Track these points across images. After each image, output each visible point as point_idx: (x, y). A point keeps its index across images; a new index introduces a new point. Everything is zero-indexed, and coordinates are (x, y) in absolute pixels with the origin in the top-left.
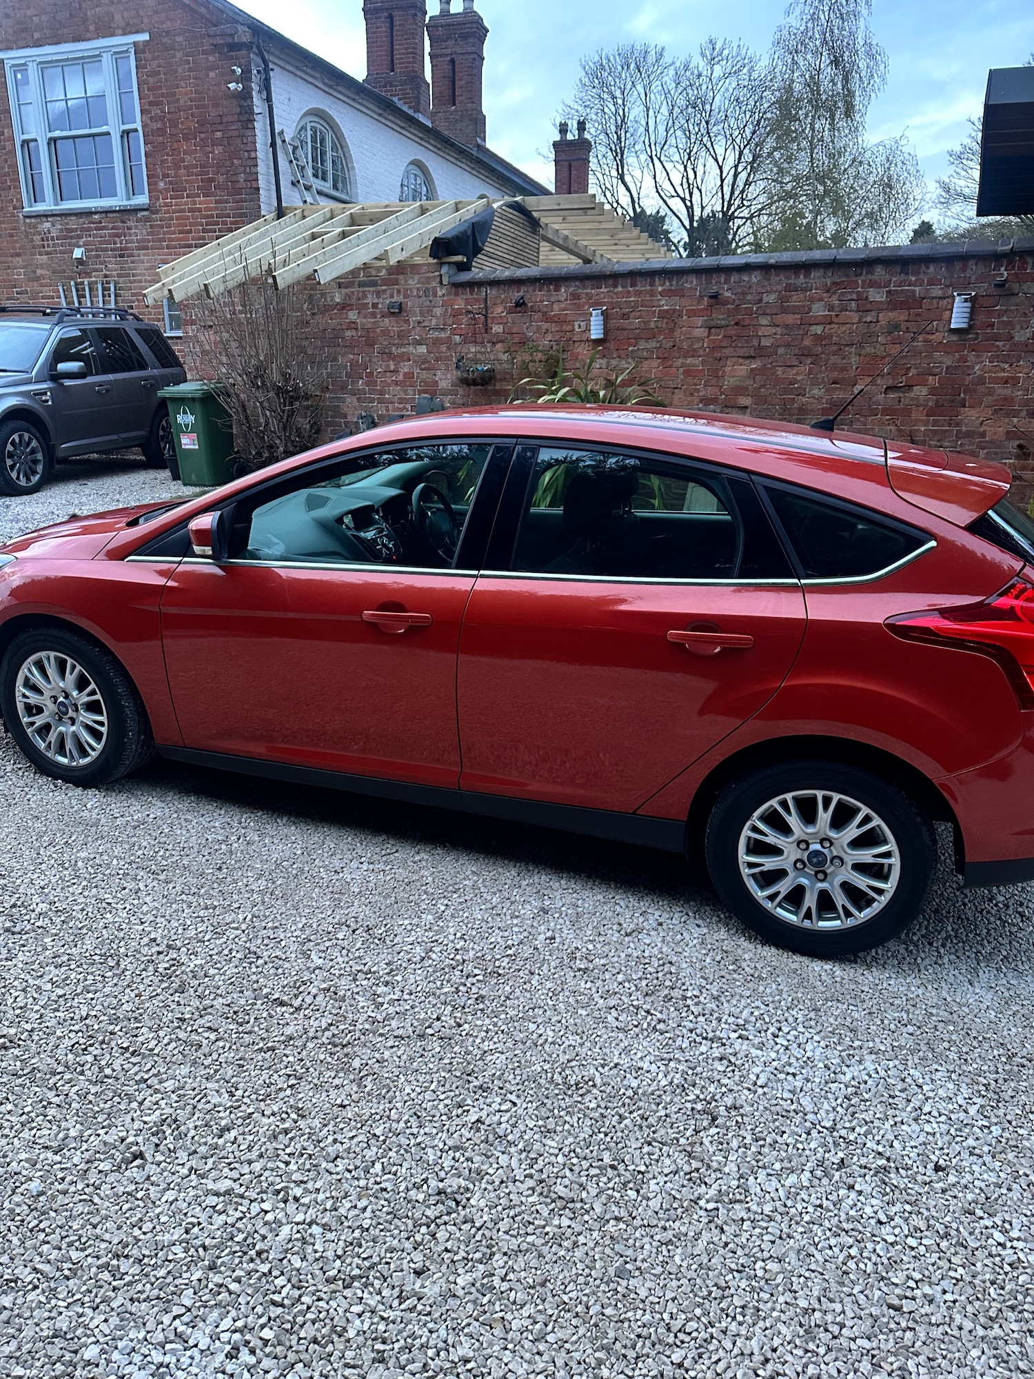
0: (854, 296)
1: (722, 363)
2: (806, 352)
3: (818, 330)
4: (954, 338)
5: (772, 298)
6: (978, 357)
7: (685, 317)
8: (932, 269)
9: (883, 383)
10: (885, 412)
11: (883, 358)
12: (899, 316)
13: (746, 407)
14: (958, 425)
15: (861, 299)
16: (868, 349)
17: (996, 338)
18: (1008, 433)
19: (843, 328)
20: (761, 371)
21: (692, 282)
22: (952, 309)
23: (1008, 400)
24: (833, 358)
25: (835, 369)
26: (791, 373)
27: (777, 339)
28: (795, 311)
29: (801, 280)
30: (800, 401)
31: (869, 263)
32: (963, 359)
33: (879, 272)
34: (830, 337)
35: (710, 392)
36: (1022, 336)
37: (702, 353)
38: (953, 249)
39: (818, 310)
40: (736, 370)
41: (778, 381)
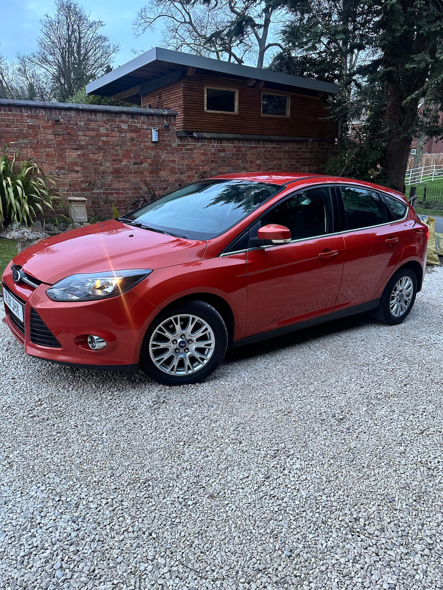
0: (116, 126)
1: (64, 151)
2: (100, 148)
3: (104, 139)
4: (154, 145)
5: (82, 124)
6: (162, 152)
7: (41, 129)
8: (142, 118)
9: (133, 161)
10: (135, 173)
11: (131, 151)
12: (134, 135)
13: (78, 171)
14: (160, 177)
15: (118, 127)
16: (125, 148)
17: (166, 145)
18: (175, 180)
19: (114, 138)
20: (83, 155)
21: (42, 113)
22: (151, 134)
23: (174, 168)
24: (112, 151)
25: (113, 155)
26: (96, 157)
27: (87, 142)
28: (93, 130)
29: (93, 117)
30: (102, 168)
31: (120, 113)
32: (158, 153)
33: (124, 117)
34: (109, 142)
35: (60, 164)
36: (174, 145)
37: (53, 146)
38: (148, 111)
39: (102, 130)
40: (71, 155)
41: (91, 160)
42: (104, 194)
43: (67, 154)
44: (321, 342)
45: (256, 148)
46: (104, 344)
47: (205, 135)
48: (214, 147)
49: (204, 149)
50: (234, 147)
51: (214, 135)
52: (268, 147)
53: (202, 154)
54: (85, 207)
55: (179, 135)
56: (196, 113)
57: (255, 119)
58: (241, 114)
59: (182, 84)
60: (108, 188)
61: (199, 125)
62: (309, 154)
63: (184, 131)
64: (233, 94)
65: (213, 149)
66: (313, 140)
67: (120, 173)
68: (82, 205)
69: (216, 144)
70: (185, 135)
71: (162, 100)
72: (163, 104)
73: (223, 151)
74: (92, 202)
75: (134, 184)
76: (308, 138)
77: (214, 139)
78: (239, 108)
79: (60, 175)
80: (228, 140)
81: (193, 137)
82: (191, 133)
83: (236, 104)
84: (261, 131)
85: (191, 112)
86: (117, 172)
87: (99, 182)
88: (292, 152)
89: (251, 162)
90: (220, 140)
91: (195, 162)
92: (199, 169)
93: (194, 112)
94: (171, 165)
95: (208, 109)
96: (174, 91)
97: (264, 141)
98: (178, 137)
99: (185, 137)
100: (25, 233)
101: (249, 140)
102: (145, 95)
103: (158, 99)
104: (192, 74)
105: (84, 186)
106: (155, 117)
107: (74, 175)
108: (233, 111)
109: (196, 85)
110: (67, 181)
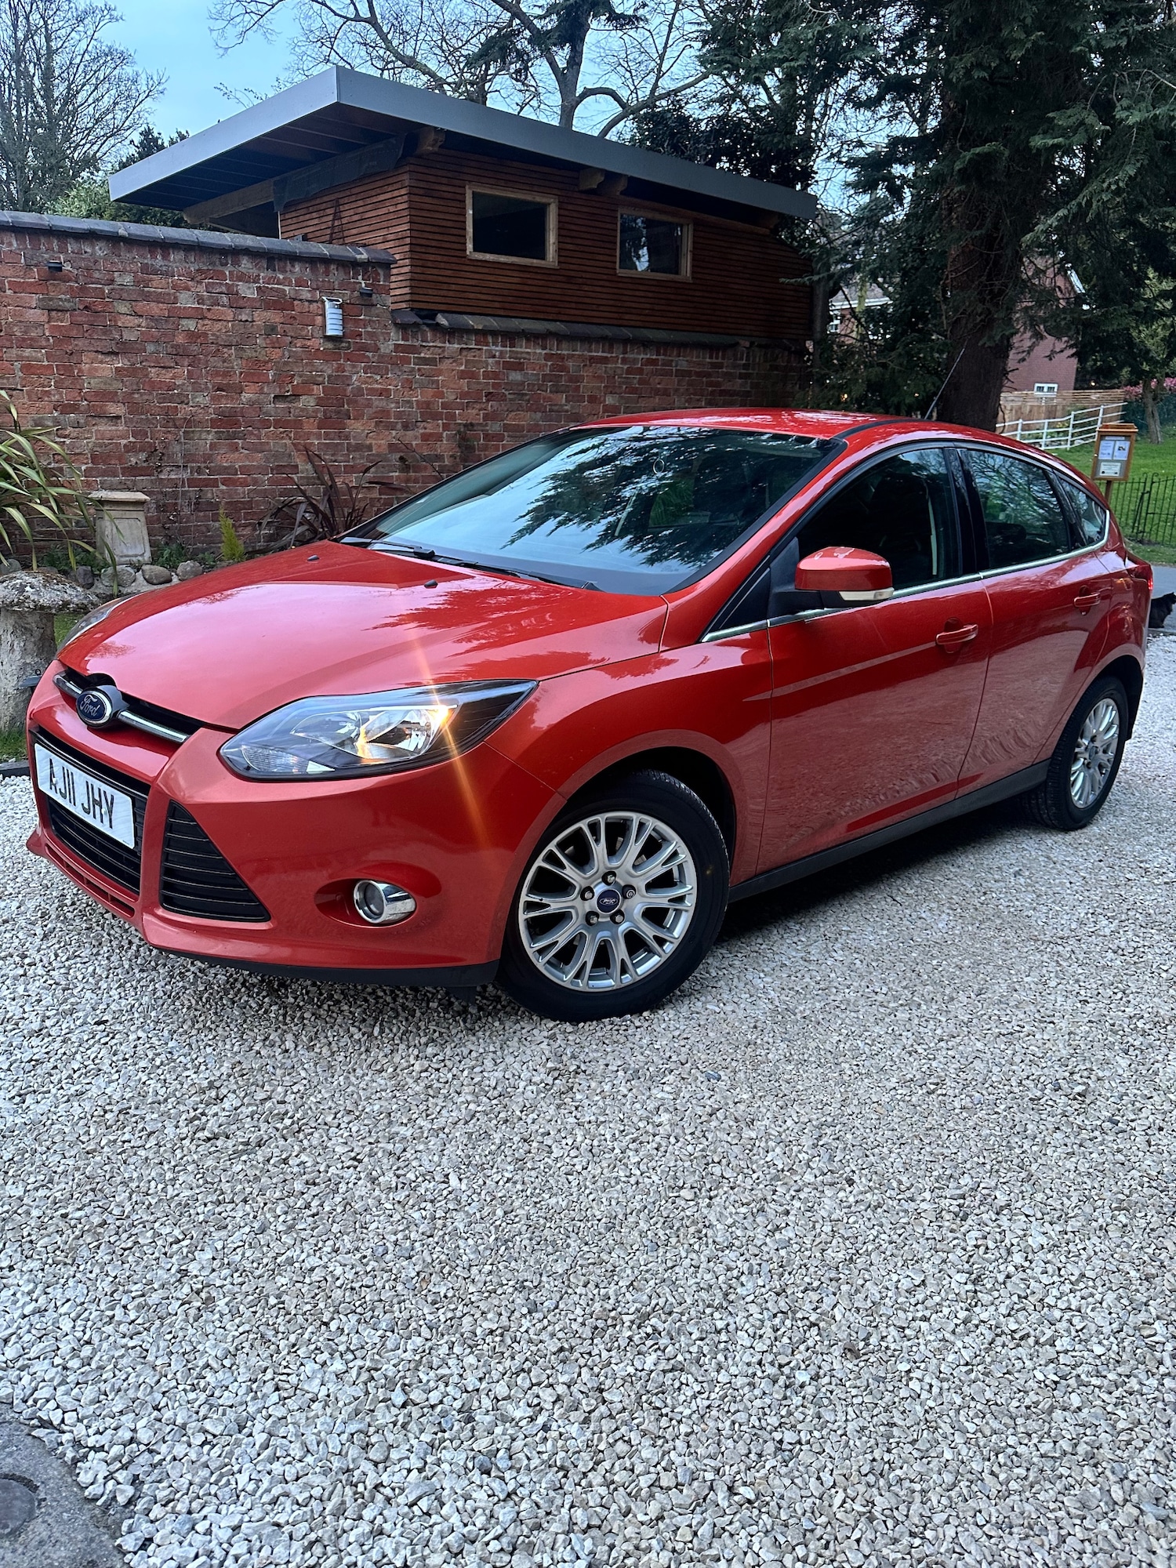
0: (224, 289)
1: (74, 359)
2: (181, 351)
3: (191, 325)
4: (330, 345)
5: (128, 279)
6: (354, 367)
7: (9, 292)
8: (297, 269)
9: (272, 391)
11: (266, 362)
12: (274, 317)
13: (118, 417)
14: (347, 438)
15: (231, 293)
16: (249, 353)
17: (364, 348)
18: (390, 445)
19: (219, 325)
20: (132, 371)
21: (10, 244)
22: (324, 315)
23: (385, 413)
24: (214, 361)
25: (217, 374)
26: (167, 376)
27: (142, 333)
28: (159, 299)
29: (158, 262)
30: (184, 411)
31: (235, 253)
32: (341, 368)
33: (246, 264)
34: (205, 334)
35: (65, 396)
36: (386, 348)
37: (44, 343)
38: (314, 250)
39: (186, 301)
40: (96, 369)
41: (153, 386)
42: (192, 482)
43: (85, 367)
44: (917, 882)
45: (604, 360)
46: (408, 905)
47: (471, 321)
48: (494, 356)
49: (467, 361)
50: (548, 357)
51: (493, 323)
52: (635, 361)
53: (462, 375)
54: (143, 519)
55: (399, 321)
56: (445, 259)
57: (601, 283)
58: (564, 266)
59: (406, 177)
60: (203, 465)
61: (451, 294)
62: (740, 381)
63: (412, 309)
64: (542, 209)
65: (490, 360)
66: (752, 344)
67: (237, 424)
68: (134, 515)
69: (499, 348)
70: (419, 320)
71: (344, 221)
72: (346, 233)
73: (518, 366)
74: (158, 507)
75: (276, 456)
76: (737, 339)
77: (494, 333)
78: (560, 251)
79: (65, 429)
80: (532, 337)
81: (437, 327)
82: (432, 315)
83: (552, 238)
84: (616, 315)
85: (432, 257)
86: (227, 422)
87: (176, 448)
88: (698, 374)
89: (593, 399)
90: (510, 337)
91: (441, 395)
92: (453, 417)
93: (439, 258)
94: (378, 403)
95: (476, 249)
96: (382, 197)
97: (626, 341)
98: (396, 324)
99: (416, 325)
100: (28, 589)
101: (586, 339)
102: (289, 207)
103: (331, 218)
104: (436, 149)
105: (133, 460)
106: (332, 267)
107: (104, 427)
108: (543, 257)
109: (444, 181)
110: (87, 444)
